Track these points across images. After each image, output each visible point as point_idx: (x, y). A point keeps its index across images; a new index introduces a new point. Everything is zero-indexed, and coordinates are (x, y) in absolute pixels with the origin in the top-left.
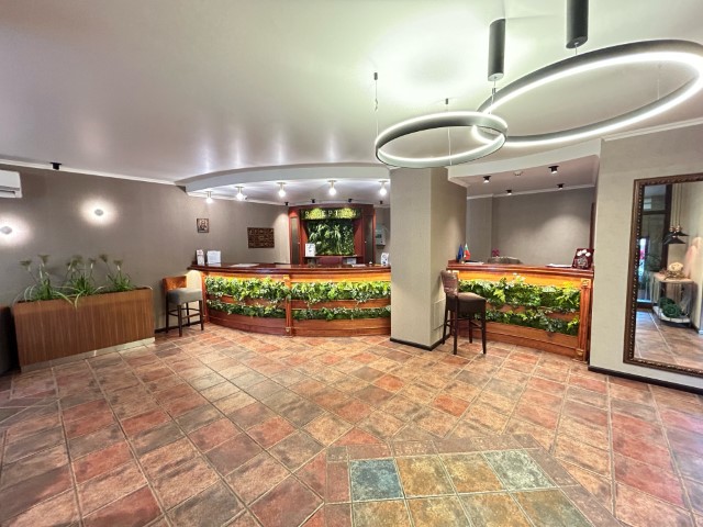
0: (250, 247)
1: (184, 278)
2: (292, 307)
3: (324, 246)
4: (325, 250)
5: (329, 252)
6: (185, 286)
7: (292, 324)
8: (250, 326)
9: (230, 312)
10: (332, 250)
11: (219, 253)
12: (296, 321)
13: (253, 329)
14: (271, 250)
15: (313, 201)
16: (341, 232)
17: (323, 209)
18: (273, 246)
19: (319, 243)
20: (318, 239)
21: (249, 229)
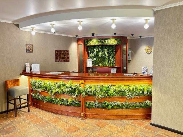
1: (18, 80)
3: (98, 61)
4: (98, 63)
5: (100, 64)
6: (18, 85)
7: (85, 111)
8: (58, 111)
9: (45, 102)
11: (39, 64)
12: (87, 109)
13: (60, 112)
14: (68, 63)
15: (93, 34)
17: (98, 39)
18: (68, 61)
19: (95, 59)
21: (56, 51)
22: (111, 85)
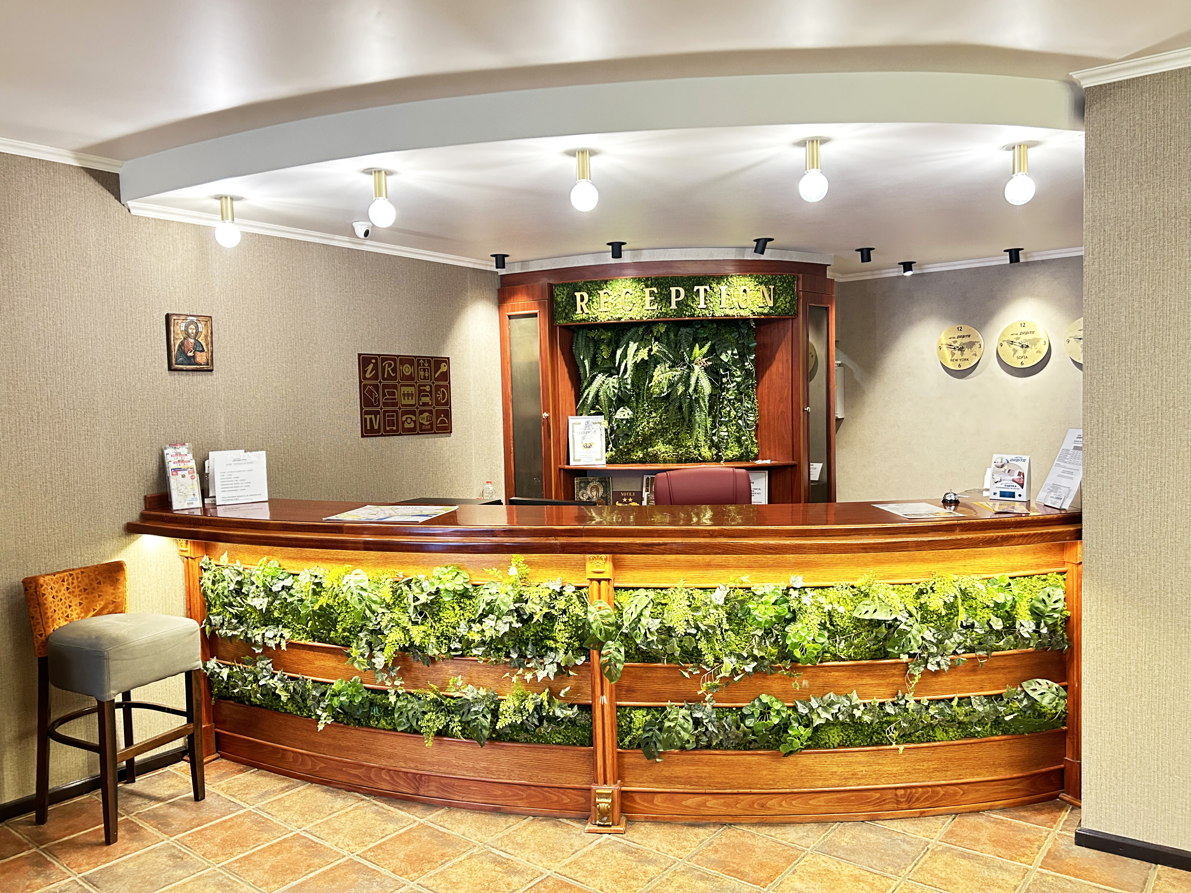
0: (368, 431)
1: (118, 568)
2: (620, 692)
3: (645, 426)
4: (647, 441)
5: (661, 448)
6: (117, 608)
7: (620, 776)
8: (418, 779)
9: (325, 719)
10: (676, 442)
11: (260, 458)
12: (634, 758)
13: (431, 791)
14: (440, 441)
15: (617, 249)
16: (713, 372)
17: (648, 282)
18: (445, 429)
19: (624, 413)
20: (621, 401)
21: (364, 360)
22: (798, 580)
